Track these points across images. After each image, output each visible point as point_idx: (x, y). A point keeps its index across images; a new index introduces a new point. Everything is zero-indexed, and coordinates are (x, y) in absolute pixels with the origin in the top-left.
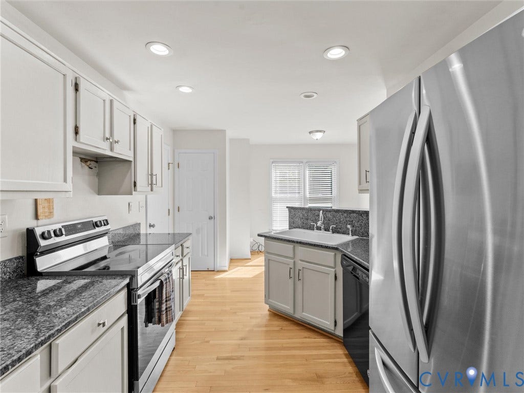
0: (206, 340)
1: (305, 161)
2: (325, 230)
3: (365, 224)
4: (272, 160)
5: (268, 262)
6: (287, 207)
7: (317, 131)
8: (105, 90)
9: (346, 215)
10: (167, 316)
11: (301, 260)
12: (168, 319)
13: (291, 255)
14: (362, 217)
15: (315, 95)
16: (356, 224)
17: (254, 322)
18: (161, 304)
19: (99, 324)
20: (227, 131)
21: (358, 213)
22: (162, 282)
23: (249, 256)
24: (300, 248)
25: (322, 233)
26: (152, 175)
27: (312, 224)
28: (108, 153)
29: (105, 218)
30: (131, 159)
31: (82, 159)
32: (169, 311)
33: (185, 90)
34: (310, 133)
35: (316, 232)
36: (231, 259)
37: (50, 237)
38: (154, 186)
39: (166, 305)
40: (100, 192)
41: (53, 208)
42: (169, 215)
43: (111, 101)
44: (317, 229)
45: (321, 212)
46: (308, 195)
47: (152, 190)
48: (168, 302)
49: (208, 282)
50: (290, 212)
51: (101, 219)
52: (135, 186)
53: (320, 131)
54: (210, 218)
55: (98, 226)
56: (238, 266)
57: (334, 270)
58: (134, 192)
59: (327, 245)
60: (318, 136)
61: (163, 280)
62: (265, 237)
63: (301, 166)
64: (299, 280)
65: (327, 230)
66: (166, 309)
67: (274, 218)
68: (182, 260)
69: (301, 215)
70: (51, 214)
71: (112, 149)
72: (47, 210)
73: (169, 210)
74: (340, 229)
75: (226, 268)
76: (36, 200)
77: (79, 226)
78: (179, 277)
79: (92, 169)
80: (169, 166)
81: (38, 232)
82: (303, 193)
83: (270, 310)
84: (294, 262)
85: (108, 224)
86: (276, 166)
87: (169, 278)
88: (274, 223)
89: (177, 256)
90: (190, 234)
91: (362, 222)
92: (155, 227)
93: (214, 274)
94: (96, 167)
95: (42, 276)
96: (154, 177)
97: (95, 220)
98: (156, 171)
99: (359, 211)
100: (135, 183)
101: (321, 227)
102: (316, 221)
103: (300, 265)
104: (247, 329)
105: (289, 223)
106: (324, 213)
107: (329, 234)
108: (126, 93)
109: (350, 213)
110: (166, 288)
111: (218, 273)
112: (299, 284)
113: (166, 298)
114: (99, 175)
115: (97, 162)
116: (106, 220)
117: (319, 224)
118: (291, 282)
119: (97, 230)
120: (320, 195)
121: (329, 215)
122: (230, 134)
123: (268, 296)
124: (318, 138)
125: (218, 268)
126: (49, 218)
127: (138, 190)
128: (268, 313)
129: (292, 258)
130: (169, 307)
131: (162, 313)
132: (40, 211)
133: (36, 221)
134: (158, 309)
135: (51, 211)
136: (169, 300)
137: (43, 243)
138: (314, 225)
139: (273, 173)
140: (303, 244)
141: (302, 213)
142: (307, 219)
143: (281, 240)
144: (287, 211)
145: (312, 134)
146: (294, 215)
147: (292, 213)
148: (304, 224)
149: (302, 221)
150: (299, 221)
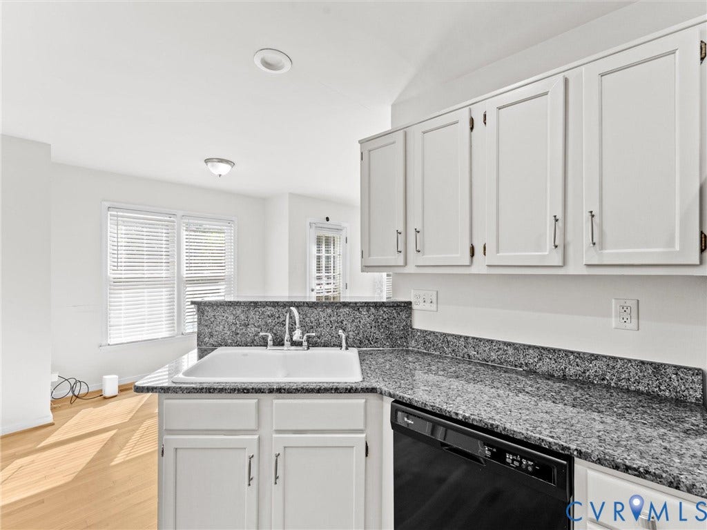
1: (180, 213)
3: (365, 325)
4: (107, 204)
6: (193, 303)
7: (221, 161)
9: (329, 311)
11: (279, 432)
14: (360, 312)
15: (287, 64)
16: (349, 326)
21: (352, 307)
24: (275, 404)
25: (287, 349)
27: (261, 334)
34: (207, 161)
35: (272, 351)
44: (274, 344)
46: (185, 274)
50: (201, 313)
53: (227, 162)
57: (364, 435)
64: (277, 478)
67: (113, 321)
69: (231, 317)
74: (319, 338)
84: (259, 439)
86: (117, 216)
88: (113, 332)
91: (360, 322)
99: (356, 303)
103: (275, 444)
107: (302, 349)
109: (339, 308)
117: (298, 335)
120: (206, 274)
124: (223, 174)
129: (252, 431)
138: (268, 336)
139: (111, 228)
140: (288, 393)
141: (234, 312)
142: (246, 325)
143: (221, 390)
144: (193, 308)
145: (209, 164)
146: (212, 320)
147: (206, 313)
148: (239, 336)
149: (234, 329)
150: (226, 329)
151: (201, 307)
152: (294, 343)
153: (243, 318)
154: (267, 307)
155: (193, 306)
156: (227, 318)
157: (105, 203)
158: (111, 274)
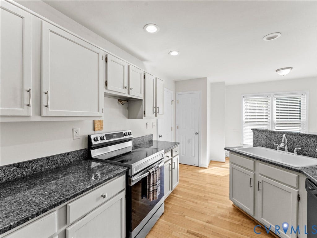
0: (184, 214)
1: (272, 94)
2: (289, 151)
4: (243, 95)
5: (232, 169)
6: (252, 129)
7: (284, 69)
8: (124, 60)
9: (314, 139)
10: (153, 195)
11: (261, 174)
12: (154, 197)
13: (252, 169)
15: (279, 35)
17: (220, 211)
18: (149, 187)
19: (102, 196)
20: (208, 79)
22: (150, 173)
23: (224, 161)
24: (260, 165)
25: (286, 153)
26: (156, 107)
27: (274, 144)
28: (127, 95)
29: (130, 131)
30: (142, 98)
31: (119, 100)
32: (155, 192)
33: (175, 53)
34: (277, 71)
35: (278, 152)
36: (211, 161)
37: (97, 140)
38: (157, 114)
39: (153, 188)
40: (129, 117)
41: (103, 125)
42: (172, 130)
43: (129, 66)
44: (280, 149)
45: (284, 135)
46: (275, 120)
47: (156, 116)
48: (154, 187)
49: (193, 173)
50: (254, 133)
51: (127, 132)
52: (144, 114)
53: (287, 68)
54: (196, 134)
55: (125, 136)
56: (215, 166)
57: (297, 191)
58: (144, 117)
59: (288, 166)
60: (286, 72)
61: (150, 172)
62: (230, 151)
63: (269, 98)
64: (258, 190)
65: (291, 151)
66: (153, 190)
68: (172, 159)
69: (265, 136)
70: (101, 128)
71: (129, 93)
72: (99, 126)
73: (172, 127)
74: (307, 152)
75: (207, 167)
76: (94, 121)
77: (115, 135)
78: (169, 169)
79: (123, 105)
80: (172, 102)
81: (92, 137)
82: (270, 119)
83: (234, 205)
84: (255, 175)
85: (131, 135)
86: (247, 99)
87: (155, 171)
88: (244, 140)
89: (167, 157)
90: (179, 143)
92: (162, 138)
93: (199, 169)
94: (125, 104)
95: (93, 160)
96: (158, 109)
97: (124, 132)
98: (159, 105)
100: (144, 112)
101: (284, 149)
102: (280, 142)
103: (260, 178)
104: (213, 215)
105: (253, 142)
106: (288, 136)
107: (294, 155)
108: (145, 63)
110: (153, 177)
111: (201, 169)
112: (259, 194)
113: (153, 183)
114: (128, 108)
115: (127, 101)
116: (130, 132)
117: (282, 145)
118: (251, 190)
119: (125, 137)
120: (288, 120)
121: (293, 138)
122: (210, 80)
123: (232, 195)
124: (285, 74)
125: (201, 165)
126: (101, 130)
127: (146, 116)
128: (232, 207)
129: (253, 171)
130: (155, 190)
131: (150, 193)
132: (96, 126)
133: (94, 132)
134: (148, 189)
135: (102, 127)
136: (155, 185)
137: (94, 143)
138: (277, 145)
139: (244, 104)
140: (263, 161)
141: (266, 134)
142: (271, 140)
143: (243, 155)
144: (252, 131)
145: (278, 72)
146: (258, 136)
147: (256, 134)
148: (267, 144)
149: (265, 141)
150: (263, 140)
151: (254, 131)
152: (281, 149)
153: (269, 137)
154: (279, 134)
155: (252, 130)
156: (263, 136)
157: (242, 95)
158: (244, 120)
